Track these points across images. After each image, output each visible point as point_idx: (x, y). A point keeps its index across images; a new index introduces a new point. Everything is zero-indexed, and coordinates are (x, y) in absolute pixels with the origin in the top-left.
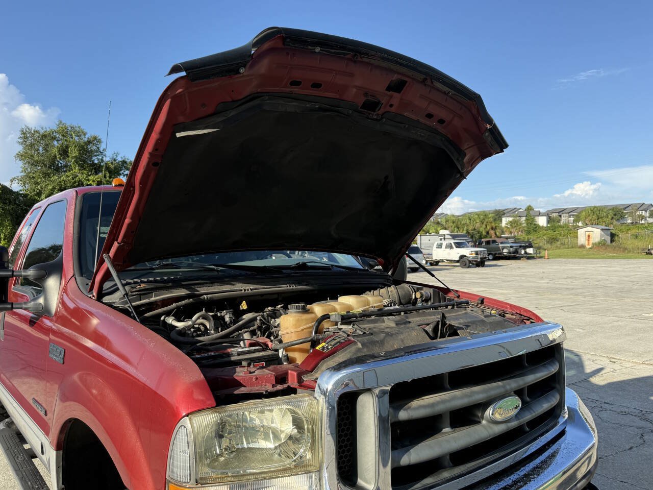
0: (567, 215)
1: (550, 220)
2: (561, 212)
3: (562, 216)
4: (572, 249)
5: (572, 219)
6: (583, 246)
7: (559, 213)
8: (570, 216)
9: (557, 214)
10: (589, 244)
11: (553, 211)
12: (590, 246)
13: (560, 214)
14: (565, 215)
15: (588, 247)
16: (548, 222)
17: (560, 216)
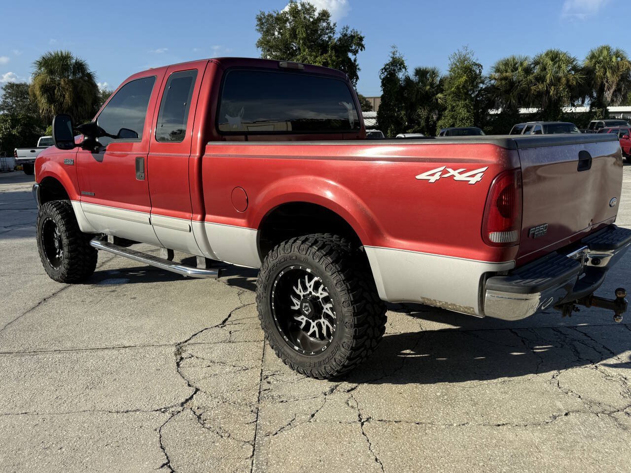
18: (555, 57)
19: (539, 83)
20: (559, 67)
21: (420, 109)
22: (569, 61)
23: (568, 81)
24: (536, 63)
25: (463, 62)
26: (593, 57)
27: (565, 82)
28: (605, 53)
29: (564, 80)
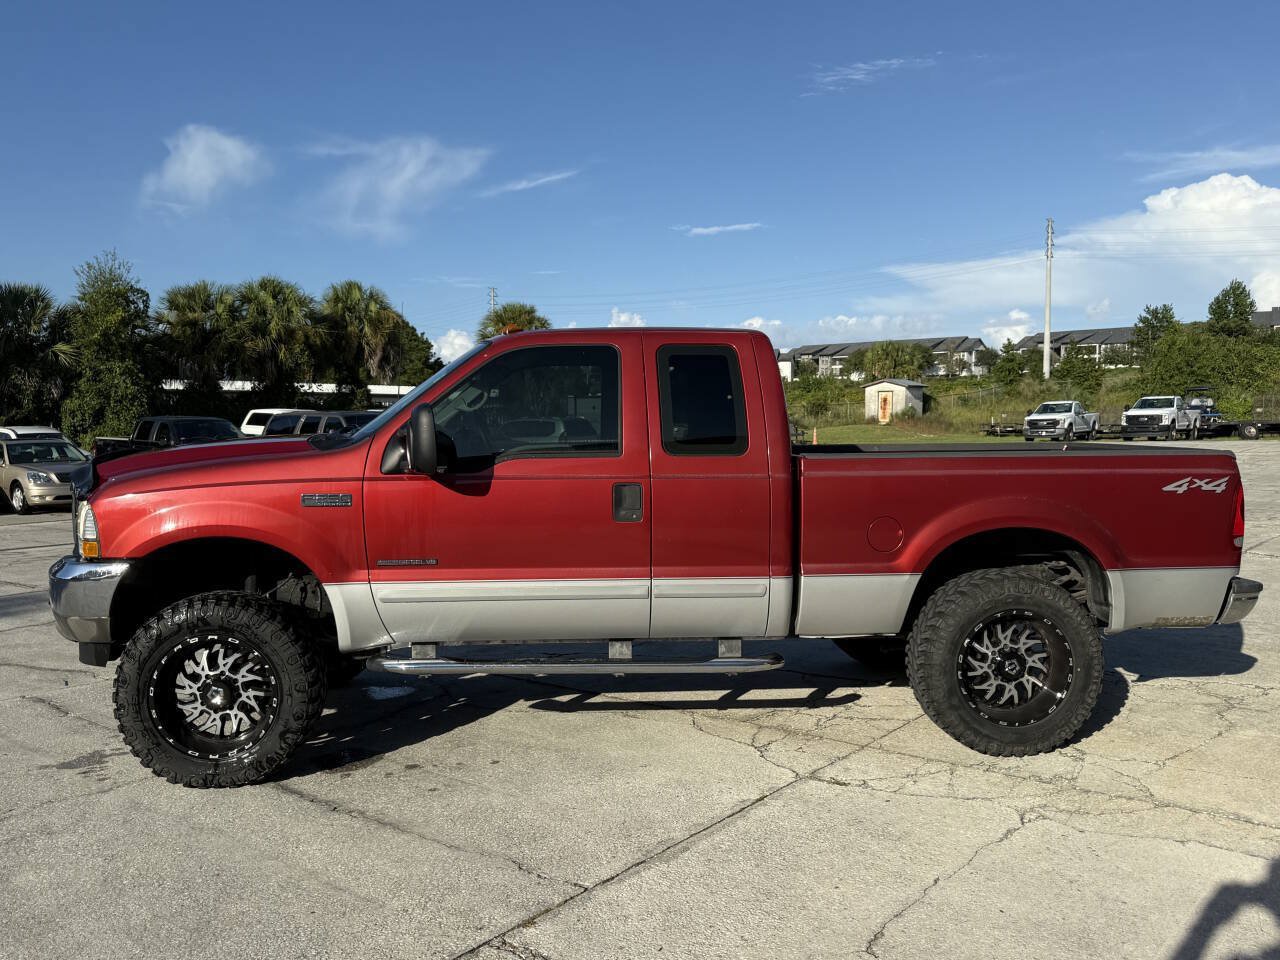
0: (829, 359)
1: (797, 369)
2: (819, 352)
3: (820, 362)
4: (854, 426)
5: (838, 367)
6: (874, 421)
7: (813, 354)
8: (834, 362)
9: (811, 356)
10: (884, 417)
11: (804, 351)
12: (887, 420)
13: (816, 357)
14: (825, 358)
15: (884, 421)
16: (795, 373)
17: (817, 361)
18: (277, 290)
19: (256, 336)
20: (290, 312)
21: (19, 373)
22: (302, 302)
23: (307, 337)
24: (246, 299)
25: (108, 282)
26: (337, 299)
27: (303, 339)
28: (356, 295)
29: (300, 335)
